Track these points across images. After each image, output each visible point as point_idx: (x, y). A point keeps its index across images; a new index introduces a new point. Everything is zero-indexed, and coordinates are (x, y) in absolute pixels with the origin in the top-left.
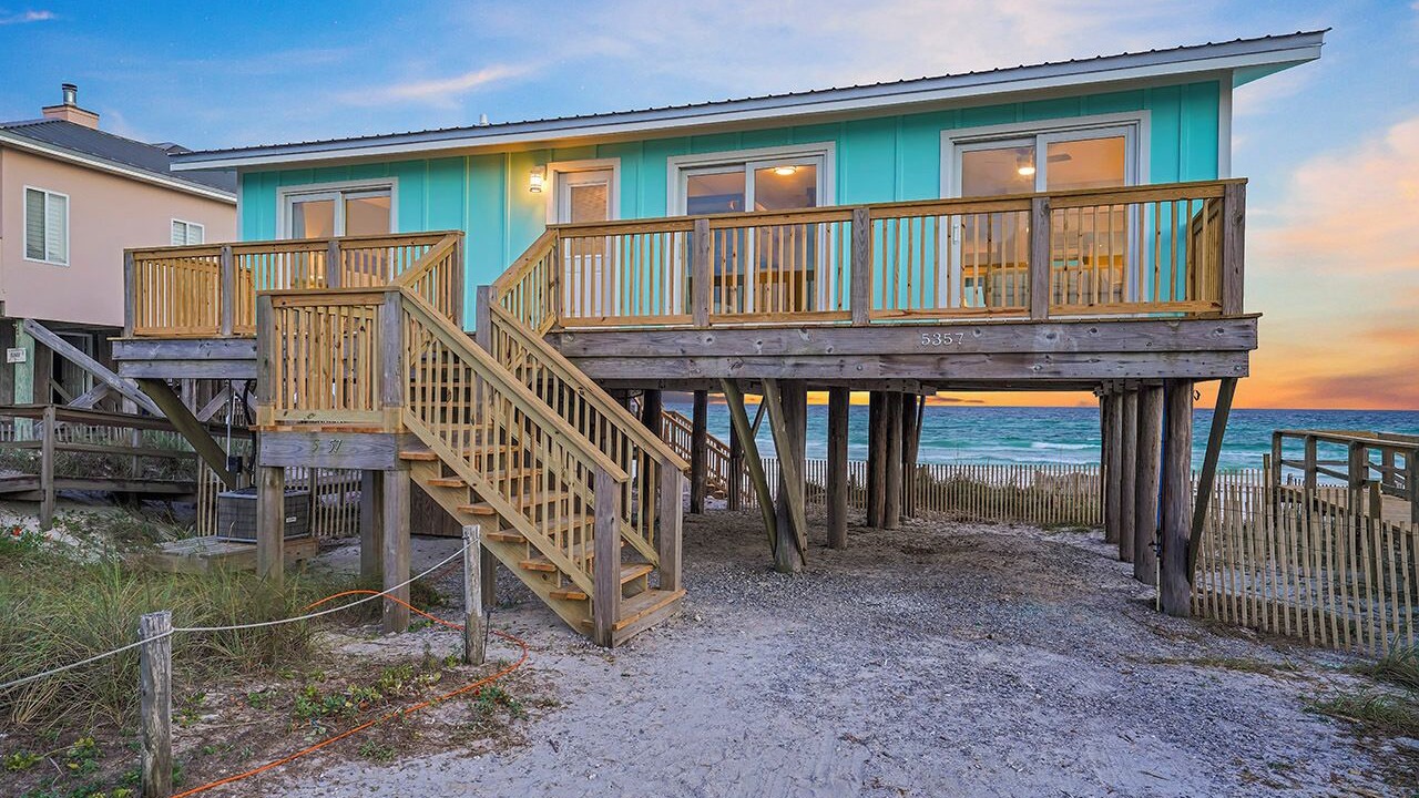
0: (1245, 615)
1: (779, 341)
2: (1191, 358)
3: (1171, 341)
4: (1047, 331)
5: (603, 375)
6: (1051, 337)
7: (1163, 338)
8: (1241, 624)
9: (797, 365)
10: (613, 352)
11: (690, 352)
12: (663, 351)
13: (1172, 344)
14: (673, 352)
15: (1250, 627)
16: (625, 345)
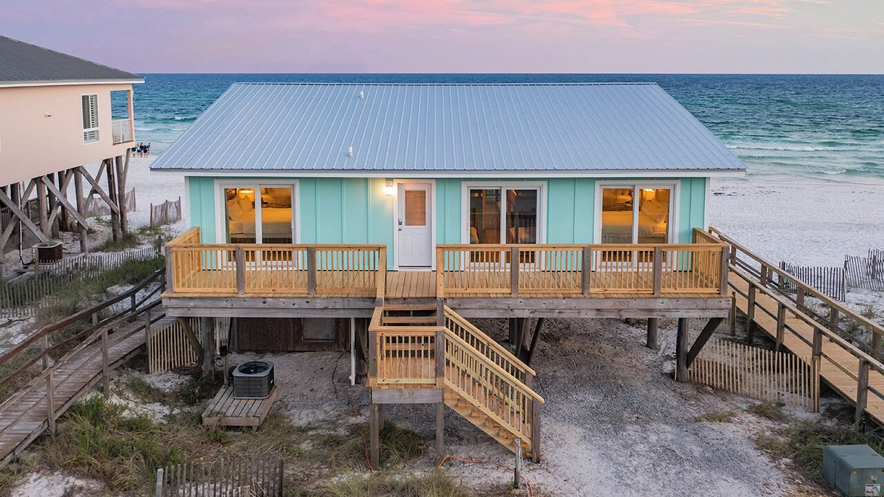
0: (707, 381)
1: (553, 303)
2: (710, 311)
3: (704, 305)
4: (661, 300)
5: (468, 316)
6: (662, 303)
7: (701, 304)
8: (706, 384)
9: (560, 312)
10: (474, 307)
11: (511, 307)
12: (499, 306)
13: (704, 306)
14: (504, 307)
15: (709, 385)
16: (480, 304)
